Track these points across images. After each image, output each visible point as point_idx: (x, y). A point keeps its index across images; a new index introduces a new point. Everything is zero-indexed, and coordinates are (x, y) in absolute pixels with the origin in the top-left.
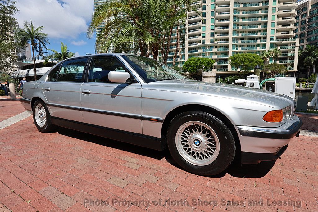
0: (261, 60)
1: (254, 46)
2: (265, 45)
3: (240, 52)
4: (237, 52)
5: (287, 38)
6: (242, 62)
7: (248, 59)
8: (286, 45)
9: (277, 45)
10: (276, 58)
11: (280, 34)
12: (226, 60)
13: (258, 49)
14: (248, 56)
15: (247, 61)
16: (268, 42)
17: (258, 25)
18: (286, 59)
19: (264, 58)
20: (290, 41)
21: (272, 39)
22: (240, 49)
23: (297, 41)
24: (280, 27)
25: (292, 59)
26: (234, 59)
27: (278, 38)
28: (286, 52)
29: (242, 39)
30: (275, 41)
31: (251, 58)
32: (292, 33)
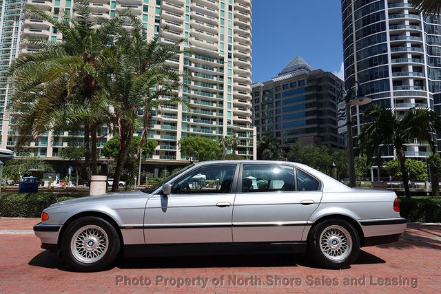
0: (218, 149)
1: (209, 128)
2: (221, 129)
3: (192, 135)
4: (188, 134)
5: (244, 124)
6: (196, 149)
7: (203, 145)
8: (244, 133)
9: (235, 131)
10: (235, 148)
11: (237, 118)
12: (174, 144)
13: (214, 133)
14: (203, 140)
15: (202, 148)
16: (225, 126)
17: (213, 102)
18: (244, 149)
19: (221, 146)
20: (248, 128)
21: (229, 123)
22: (191, 130)
23: (255, 129)
24: (237, 110)
25: (251, 150)
26: (184, 144)
27: (235, 123)
28: (244, 141)
29: (194, 117)
30: (232, 125)
31: (207, 144)
32: (249, 120)
